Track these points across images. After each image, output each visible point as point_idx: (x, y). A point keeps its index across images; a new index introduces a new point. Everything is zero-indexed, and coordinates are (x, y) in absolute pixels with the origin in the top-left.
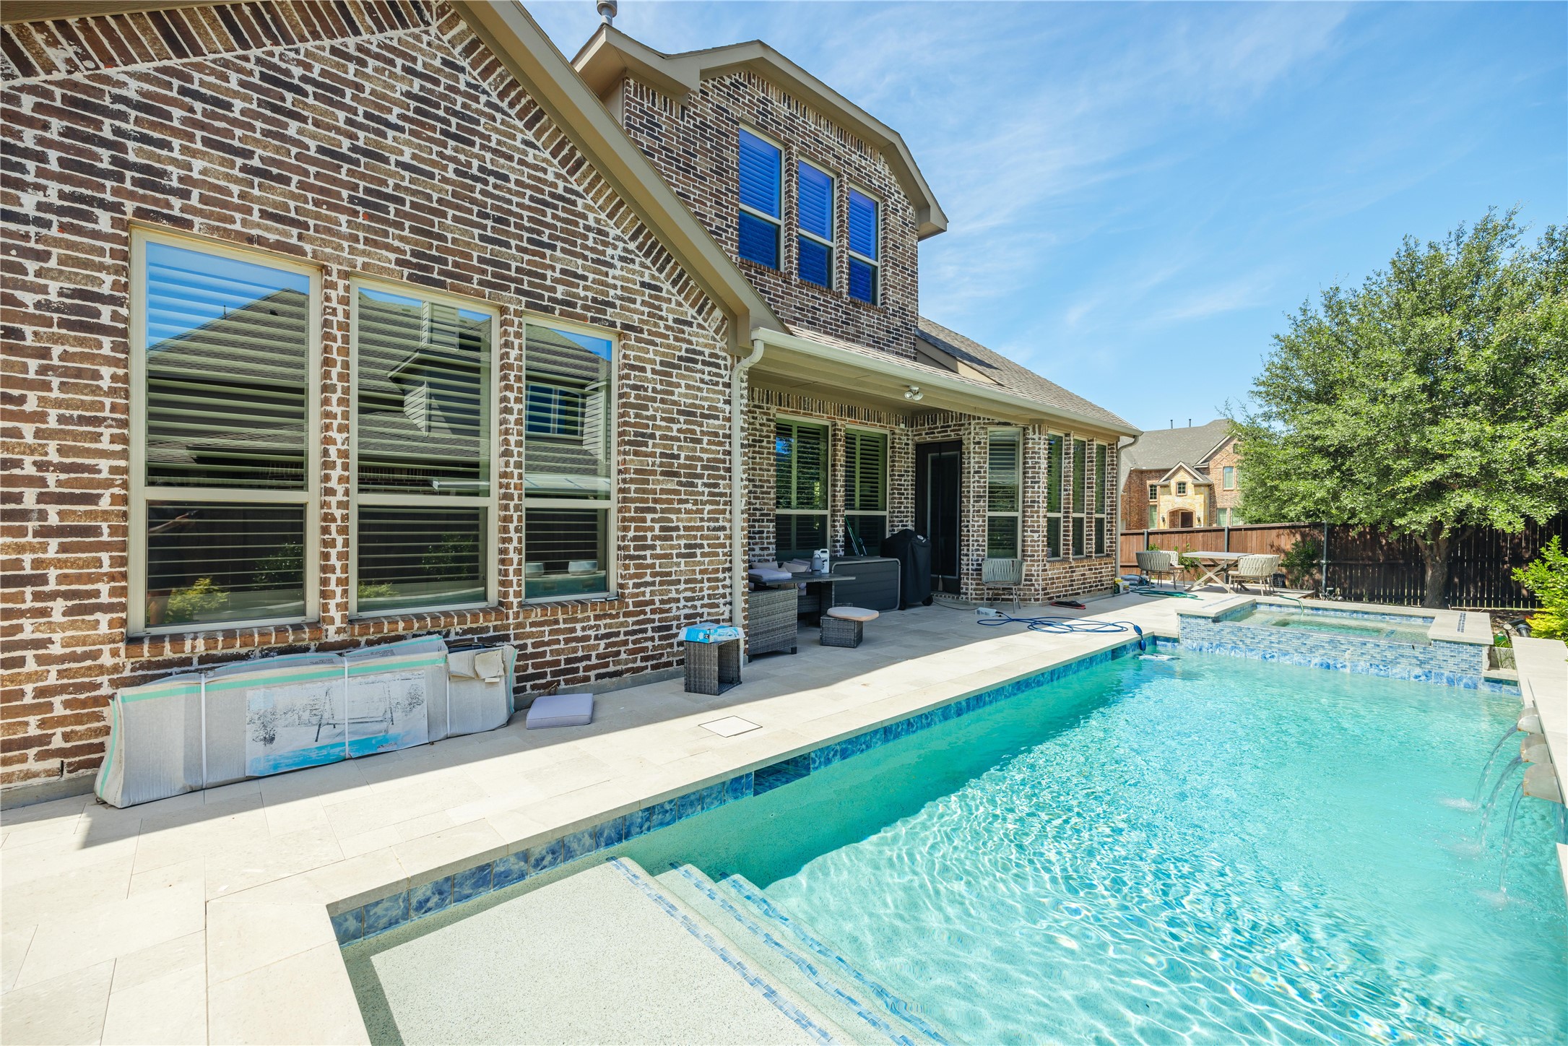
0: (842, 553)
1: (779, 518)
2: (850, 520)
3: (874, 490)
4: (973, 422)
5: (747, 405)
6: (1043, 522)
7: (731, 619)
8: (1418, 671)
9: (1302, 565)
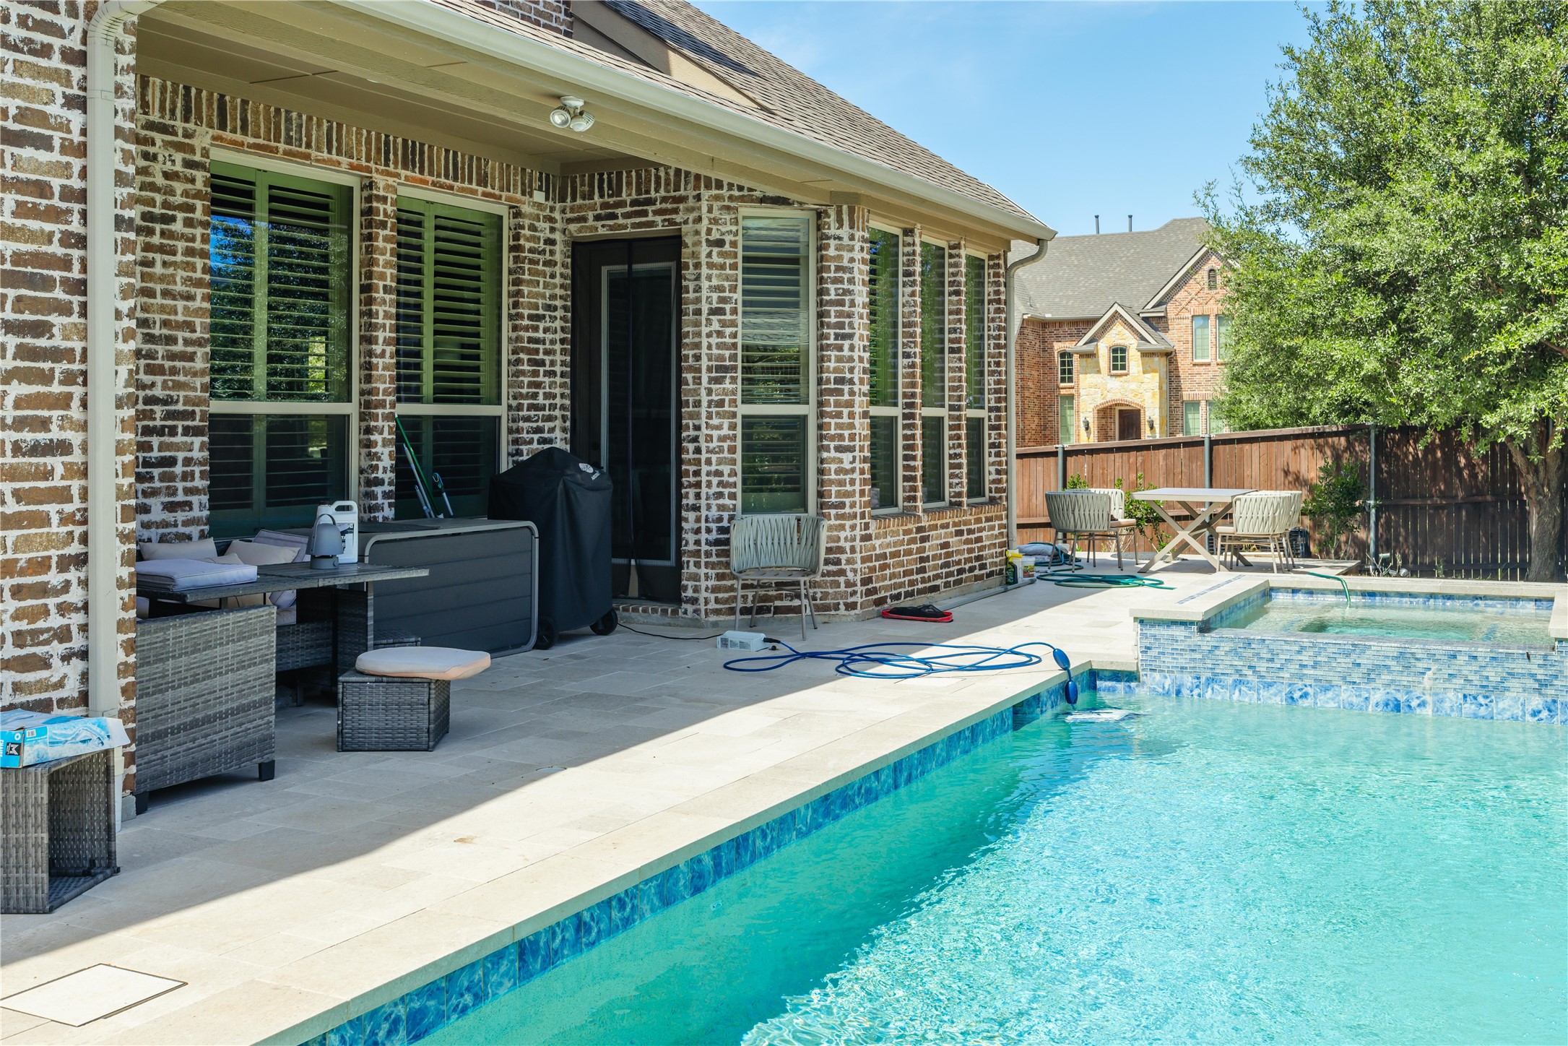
0: (389, 513)
1: (217, 423)
2: (408, 429)
3: (471, 354)
4: (706, 194)
5: (131, 116)
6: (862, 427)
7: (84, 699)
8: (1536, 702)
9: (1337, 511)
